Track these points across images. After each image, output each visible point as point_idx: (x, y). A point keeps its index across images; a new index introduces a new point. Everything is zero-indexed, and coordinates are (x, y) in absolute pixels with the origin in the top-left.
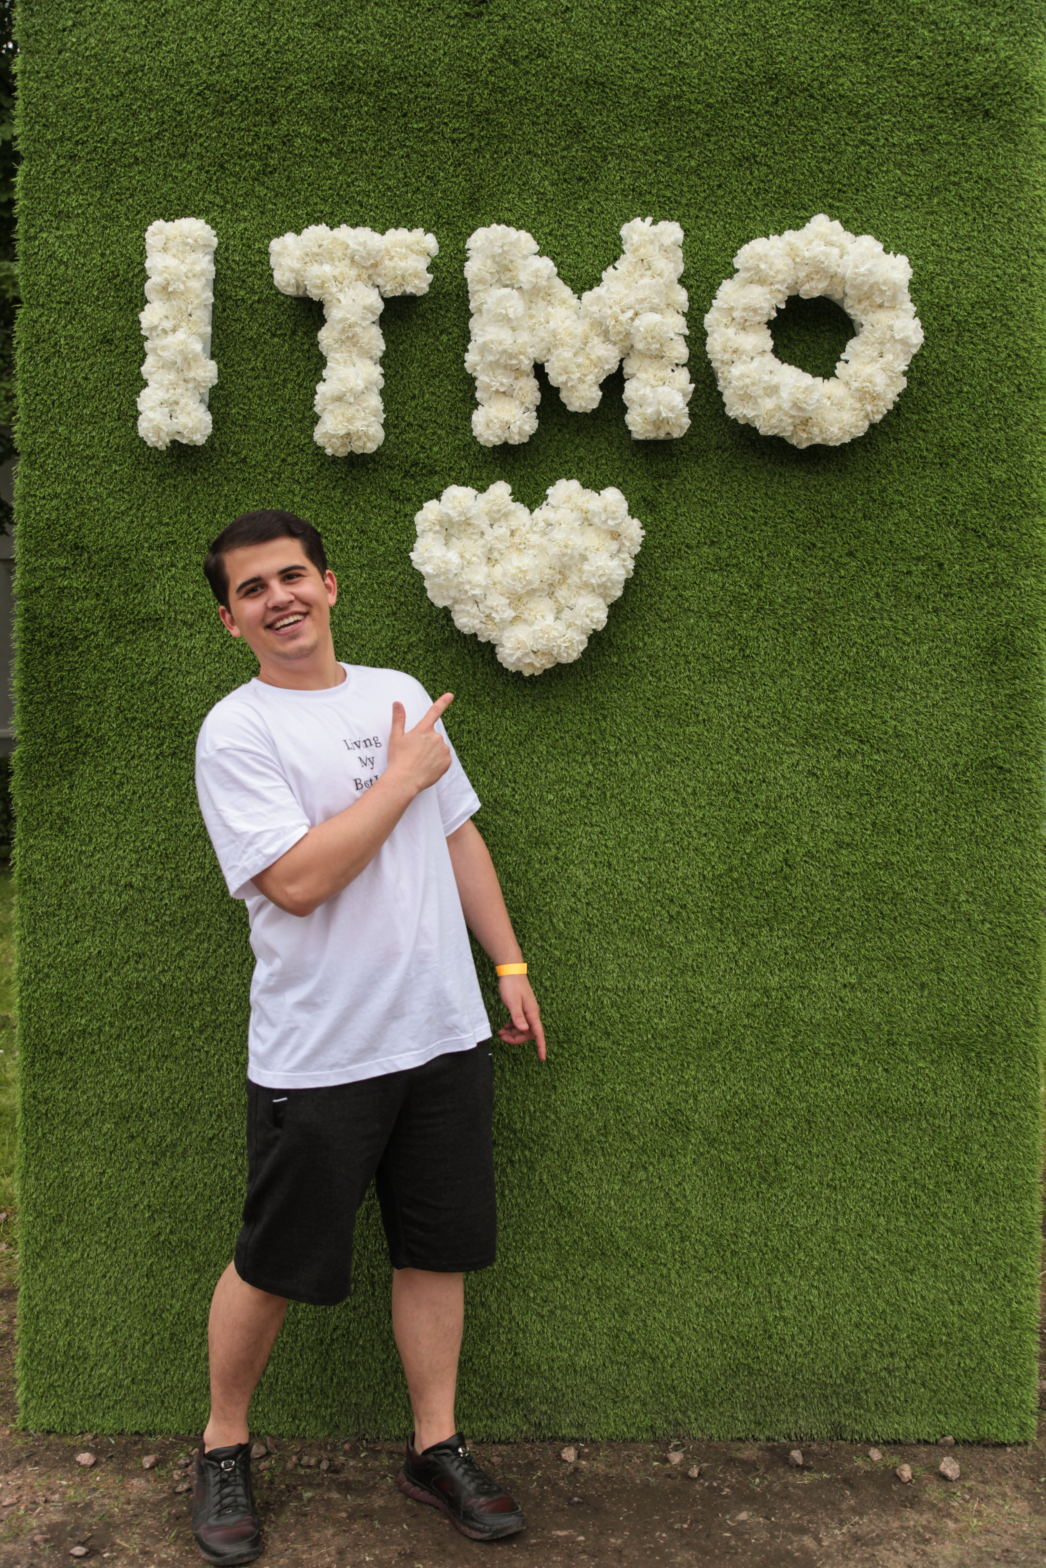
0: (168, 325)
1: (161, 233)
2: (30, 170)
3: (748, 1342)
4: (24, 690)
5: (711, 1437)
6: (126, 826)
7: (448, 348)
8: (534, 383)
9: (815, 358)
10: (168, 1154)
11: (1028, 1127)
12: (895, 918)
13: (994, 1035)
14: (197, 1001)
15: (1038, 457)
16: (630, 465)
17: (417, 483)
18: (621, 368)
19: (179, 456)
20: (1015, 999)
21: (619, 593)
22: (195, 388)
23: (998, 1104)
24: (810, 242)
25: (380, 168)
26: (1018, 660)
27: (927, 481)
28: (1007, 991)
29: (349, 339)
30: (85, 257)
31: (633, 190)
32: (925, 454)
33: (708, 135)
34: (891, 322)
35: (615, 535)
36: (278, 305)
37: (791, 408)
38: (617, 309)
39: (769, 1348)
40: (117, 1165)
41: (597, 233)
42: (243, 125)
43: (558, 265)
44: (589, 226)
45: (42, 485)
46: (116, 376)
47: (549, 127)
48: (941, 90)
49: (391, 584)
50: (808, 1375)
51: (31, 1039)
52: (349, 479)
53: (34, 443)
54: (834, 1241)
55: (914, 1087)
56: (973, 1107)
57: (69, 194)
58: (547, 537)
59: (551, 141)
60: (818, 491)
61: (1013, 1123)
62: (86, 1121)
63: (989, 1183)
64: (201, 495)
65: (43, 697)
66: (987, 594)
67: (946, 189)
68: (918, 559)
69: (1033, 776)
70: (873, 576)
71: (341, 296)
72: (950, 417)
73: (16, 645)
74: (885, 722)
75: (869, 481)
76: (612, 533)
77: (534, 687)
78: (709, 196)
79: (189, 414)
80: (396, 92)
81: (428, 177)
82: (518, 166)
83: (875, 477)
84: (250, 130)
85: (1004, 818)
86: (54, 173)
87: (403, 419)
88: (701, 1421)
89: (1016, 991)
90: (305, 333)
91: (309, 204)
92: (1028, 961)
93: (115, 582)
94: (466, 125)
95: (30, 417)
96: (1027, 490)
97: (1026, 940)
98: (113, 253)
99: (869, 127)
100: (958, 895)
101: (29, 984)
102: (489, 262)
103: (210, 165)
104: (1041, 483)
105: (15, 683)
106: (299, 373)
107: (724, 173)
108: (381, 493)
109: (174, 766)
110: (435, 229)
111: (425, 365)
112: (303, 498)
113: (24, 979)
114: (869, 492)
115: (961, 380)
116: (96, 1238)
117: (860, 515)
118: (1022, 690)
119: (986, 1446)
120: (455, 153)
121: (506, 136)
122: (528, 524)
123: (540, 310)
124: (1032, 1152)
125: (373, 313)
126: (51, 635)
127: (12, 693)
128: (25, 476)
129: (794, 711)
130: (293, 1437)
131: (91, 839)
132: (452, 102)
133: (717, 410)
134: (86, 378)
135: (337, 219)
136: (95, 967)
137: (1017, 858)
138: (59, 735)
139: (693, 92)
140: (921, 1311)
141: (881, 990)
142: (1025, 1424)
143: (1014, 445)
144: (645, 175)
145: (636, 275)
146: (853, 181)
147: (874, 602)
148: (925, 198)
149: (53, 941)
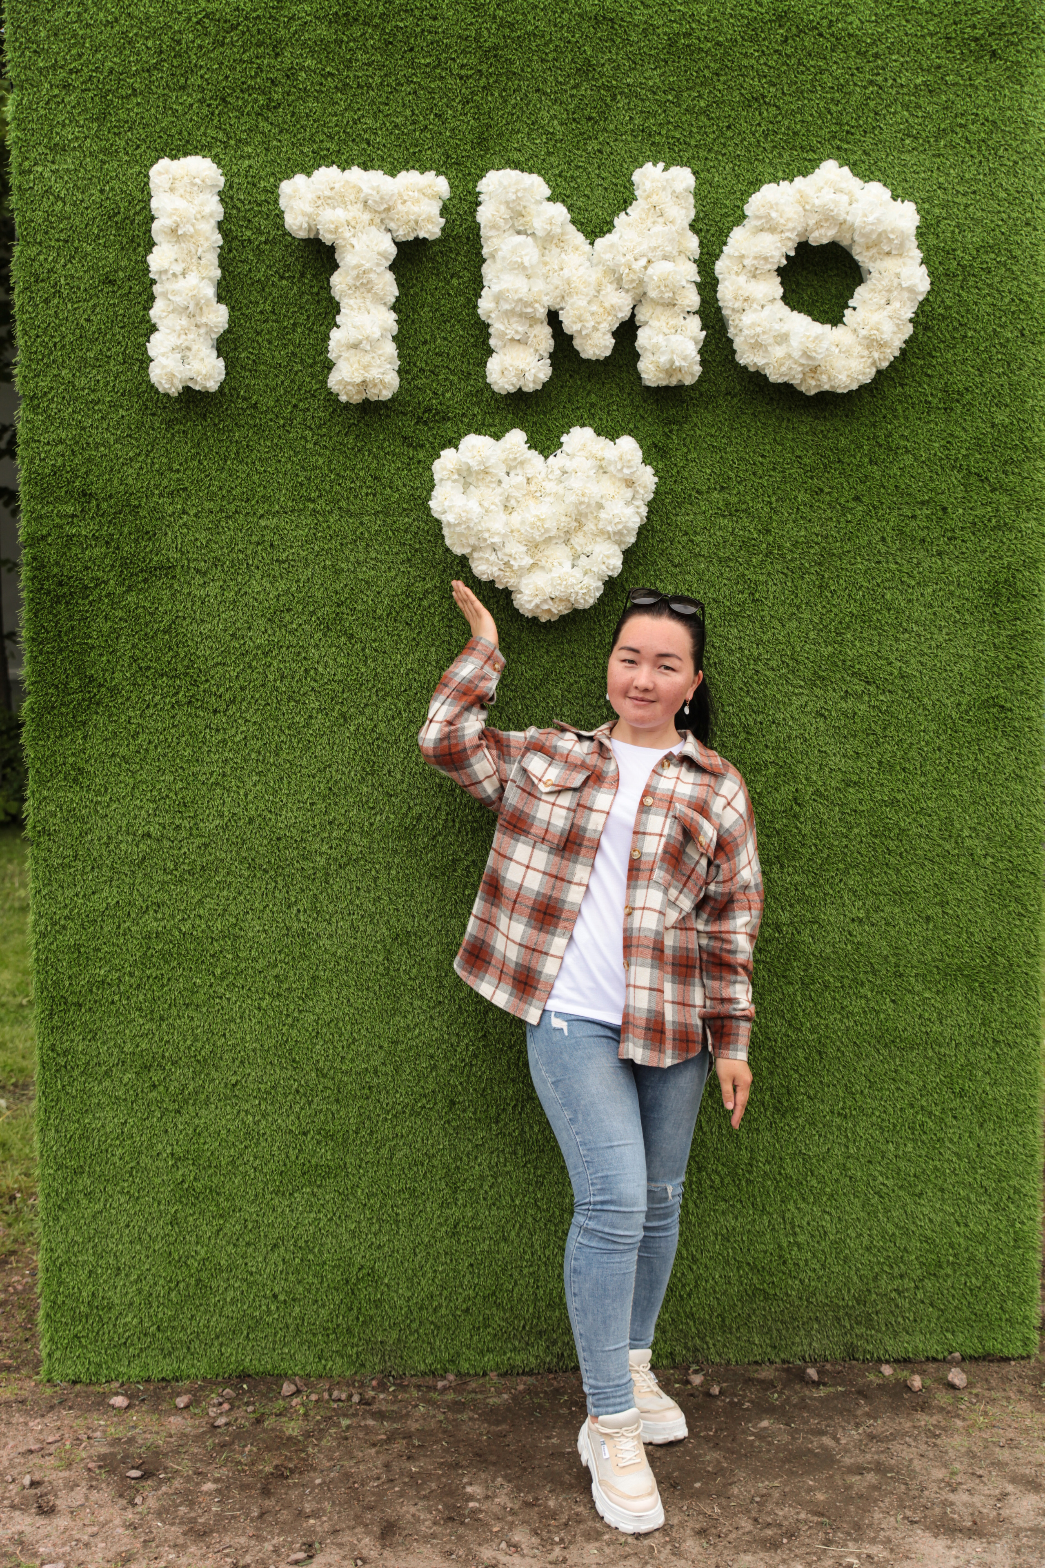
0: (178, 268)
1: (167, 172)
2: (22, 99)
3: (763, 1267)
4: (33, 639)
5: (729, 1362)
6: (143, 775)
7: (460, 293)
8: (548, 330)
9: (822, 304)
10: (191, 1102)
11: (1030, 1054)
12: (901, 854)
13: (997, 965)
14: (218, 948)
15: (1039, 401)
16: (641, 411)
17: (430, 429)
18: (633, 315)
19: (188, 401)
20: (1017, 931)
21: (632, 540)
22: (207, 333)
23: (1001, 1032)
24: (820, 189)
25: (387, 104)
26: (1019, 602)
27: (932, 425)
28: (1009, 923)
29: (363, 285)
30: (83, 193)
31: (643, 131)
32: (930, 399)
33: (717, 75)
34: (898, 270)
35: (630, 483)
36: (286, 246)
37: (801, 356)
38: (630, 257)
39: (784, 1273)
40: (139, 1114)
41: (607, 174)
42: (245, 57)
43: (570, 209)
44: (599, 168)
45: (46, 431)
46: (119, 318)
47: (558, 64)
48: (950, 30)
49: (406, 531)
50: (821, 1298)
51: (49, 991)
52: (361, 425)
53: (37, 386)
54: (845, 1168)
55: (920, 1017)
56: (977, 1036)
57: (64, 126)
58: (563, 485)
59: (560, 79)
60: (825, 437)
61: (1016, 1050)
62: (106, 1072)
63: (993, 1109)
64: (211, 441)
65: (54, 647)
66: (990, 537)
67: (953, 131)
68: (923, 503)
69: (1034, 714)
70: (879, 520)
71: (354, 241)
72: (955, 362)
73: (24, 595)
74: (890, 664)
75: (875, 426)
76: (626, 480)
77: (548, 632)
78: (718, 137)
79: (202, 359)
80: (402, 25)
81: (436, 115)
82: (527, 105)
83: (881, 422)
84: (252, 63)
85: (1006, 755)
86: (47, 103)
87: (415, 365)
88: (719, 1345)
89: (1018, 923)
90: (314, 276)
91: (314, 141)
92: (1029, 894)
93: (126, 530)
94: (473, 61)
95: (31, 360)
96: (1029, 434)
97: (1027, 874)
98: (112, 189)
99: (877, 67)
100: (961, 830)
101: (45, 937)
102: (503, 208)
103: (211, 98)
104: (1042, 427)
105: (24, 633)
106: (308, 317)
107: (733, 114)
108: (394, 440)
109: (190, 715)
110: (444, 169)
111: (436, 310)
112: (315, 444)
113: (40, 932)
114: (875, 437)
115: (966, 325)
116: (118, 1188)
117: (867, 460)
118: (1023, 631)
119: (991, 1361)
120: (464, 91)
121: (514, 74)
122: (544, 471)
123: (554, 256)
124: (1033, 1077)
125: (386, 259)
126: (60, 584)
127: (20, 642)
128: (27, 421)
129: (802, 653)
130: (320, 1376)
131: (106, 791)
132: (460, 37)
133: (727, 356)
134: (88, 320)
135: (344, 157)
136: (113, 917)
137: (1018, 794)
138: (71, 685)
139: (702, 30)
140: (929, 1233)
141: (888, 924)
142: (1028, 1338)
143: (1016, 389)
144: (654, 115)
145: (649, 223)
146: (861, 122)
147: (880, 546)
148: (932, 140)
149: (69, 893)
